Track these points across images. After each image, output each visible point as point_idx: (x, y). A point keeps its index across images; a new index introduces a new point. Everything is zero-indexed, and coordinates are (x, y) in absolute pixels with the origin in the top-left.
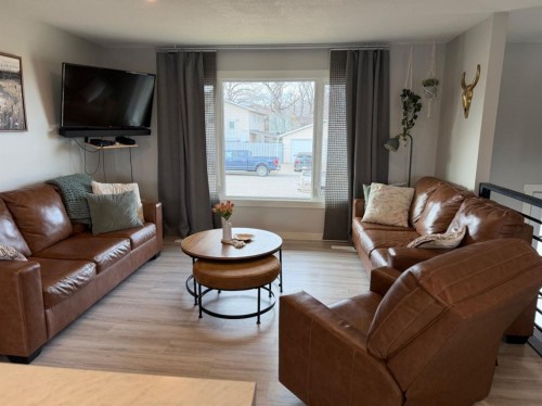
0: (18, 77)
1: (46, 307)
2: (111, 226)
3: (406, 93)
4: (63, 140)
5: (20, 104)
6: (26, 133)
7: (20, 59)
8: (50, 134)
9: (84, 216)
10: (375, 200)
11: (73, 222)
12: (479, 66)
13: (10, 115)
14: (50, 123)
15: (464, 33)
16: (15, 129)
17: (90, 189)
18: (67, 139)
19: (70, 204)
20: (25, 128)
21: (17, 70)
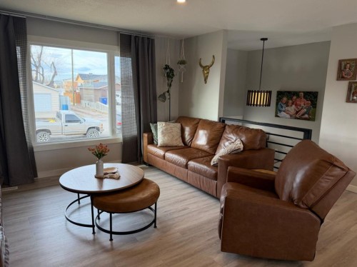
3: (167, 67)
10: (163, 133)
12: (214, 56)
15: (197, 37)
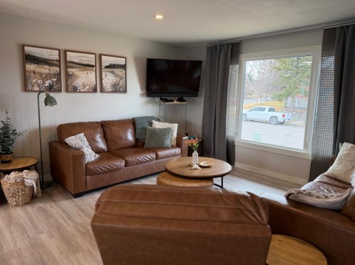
0: (124, 67)
1: (86, 175)
2: (153, 145)
4: (149, 99)
5: (124, 80)
6: (126, 94)
7: (126, 58)
8: (142, 95)
9: (143, 137)
11: (136, 140)
13: (118, 85)
14: (142, 89)
16: (120, 92)
17: (151, 124)
18: (152, 98)
19: (137, 131)
20: (125, 91)
21: (124, 63)
